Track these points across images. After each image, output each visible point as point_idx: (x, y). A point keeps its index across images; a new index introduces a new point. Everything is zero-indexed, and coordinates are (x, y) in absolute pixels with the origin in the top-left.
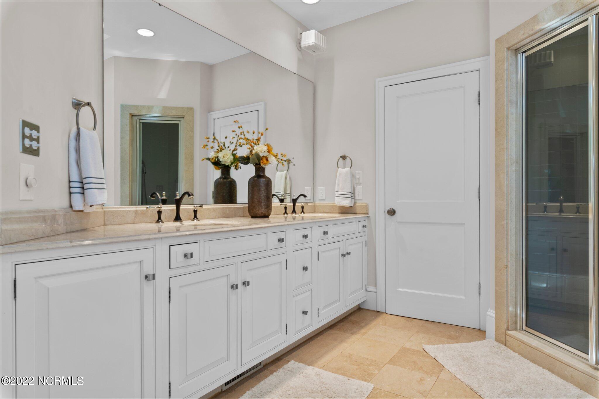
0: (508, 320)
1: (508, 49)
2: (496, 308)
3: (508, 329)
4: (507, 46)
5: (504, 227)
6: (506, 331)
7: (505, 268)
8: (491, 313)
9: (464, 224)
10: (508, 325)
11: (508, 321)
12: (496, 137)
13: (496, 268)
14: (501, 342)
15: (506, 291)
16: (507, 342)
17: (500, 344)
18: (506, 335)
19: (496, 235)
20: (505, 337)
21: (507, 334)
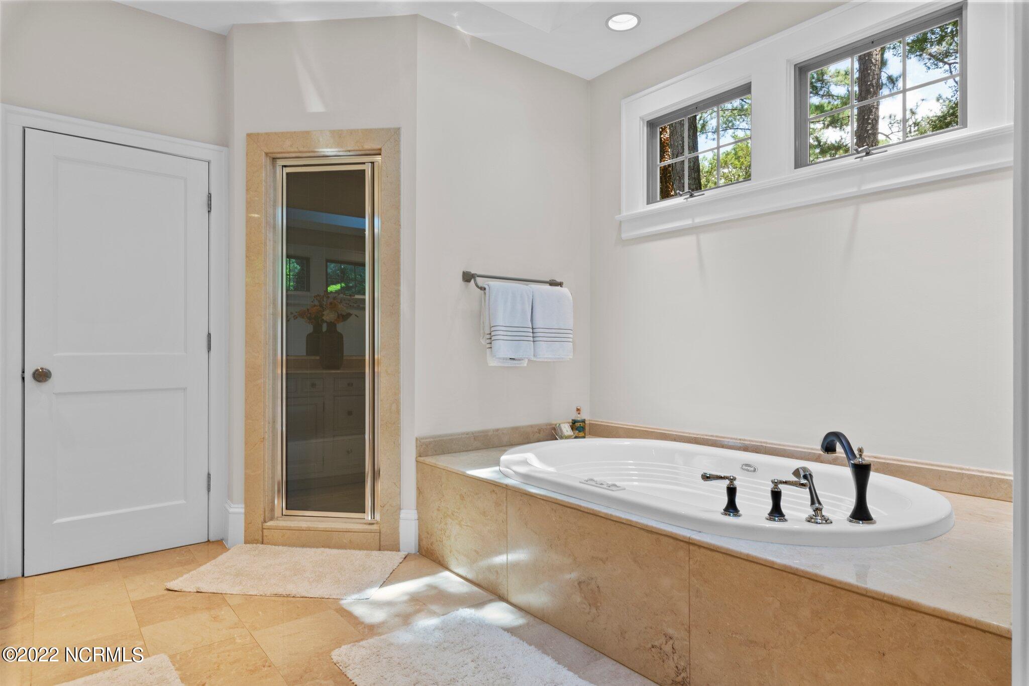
0: (265, 509)
1: (267, 154)
2: (246, 499)
3: (265, 521)
4: (268, 151)
5: (260, 388)
6: (264, 524)
7: (261, 441)
8: (237, 509)
9: (185, 389)
10: (265, 516)
11: (265, 512)
12: (247, 266)
13: (246, 444)
14: (256, 542)
15: (263, 471)
16: (265, 538)
17: (255, 545)
18: (263, 529)
19: (246, 400)
20: (261, 533)
21: (264, 527)
